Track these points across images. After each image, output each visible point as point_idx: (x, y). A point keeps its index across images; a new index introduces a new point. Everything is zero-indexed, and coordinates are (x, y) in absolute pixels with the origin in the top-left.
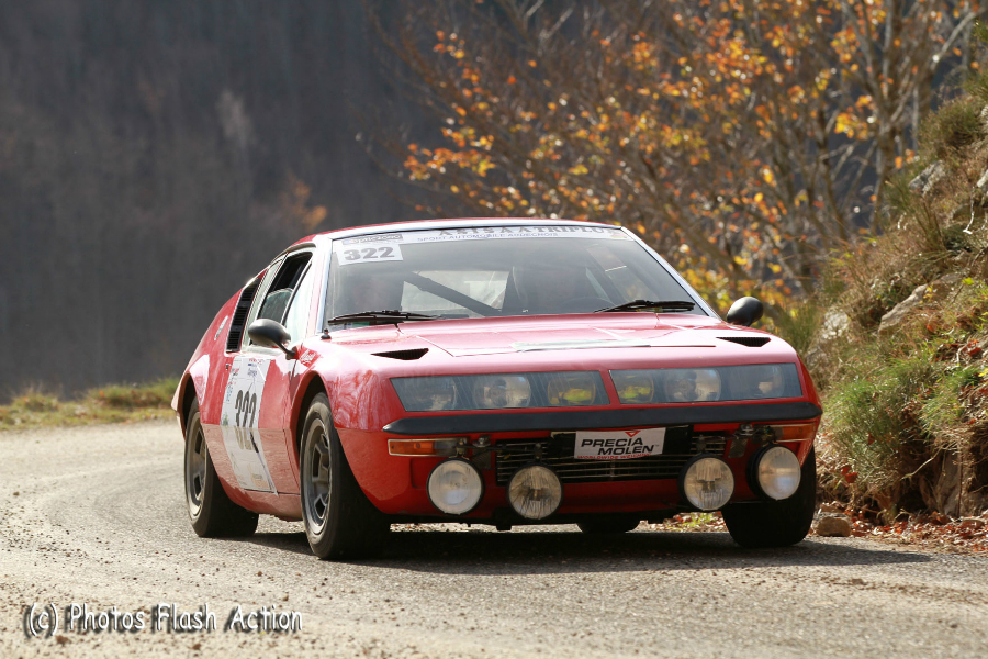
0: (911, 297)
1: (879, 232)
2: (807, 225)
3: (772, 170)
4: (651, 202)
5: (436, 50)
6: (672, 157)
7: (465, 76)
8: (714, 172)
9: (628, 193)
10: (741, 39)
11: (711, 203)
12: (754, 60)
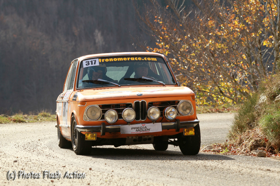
1: (275, 73)
2: (255, 70)
3: (246, 55)
4: (212, 63)
5: (155, 21)
6: (218, 51)
7: (162, 28)
8: (230, 55)
9: (206, 61)
10: (238, 19)
11: (229, 64)
12: (241, 25)
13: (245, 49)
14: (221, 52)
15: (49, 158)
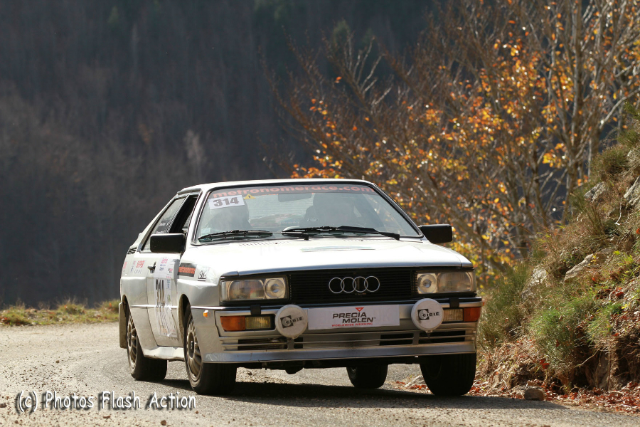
0: (584, 261)
1: (566, 223)
2: (525, 218)
3: (505, 185)
4: (434, 201)
5: (311, 109)
6: (447, 176)
7: (328, 125)
8: (471, 185)
9: (421, 196)
10: (490, 108)
11: (469, 203)
12: (496, 121)
13: (505, 172)
14: (454, 177)
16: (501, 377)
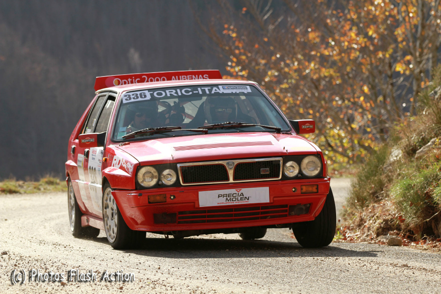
0: (429, 144)
2: (383, 111)
3: (368, 87)
4: (315, 100)
5: (224, 33)
6: (325, 81)
7: (237, 44)
8: (344, 88)
9: (306, 96)
10: (356, 30)
11: (342, 101)
12: (361, 39)
13: (368, 77)
14: (330, 82)
15: (57, 248)
16: (369, 229)
